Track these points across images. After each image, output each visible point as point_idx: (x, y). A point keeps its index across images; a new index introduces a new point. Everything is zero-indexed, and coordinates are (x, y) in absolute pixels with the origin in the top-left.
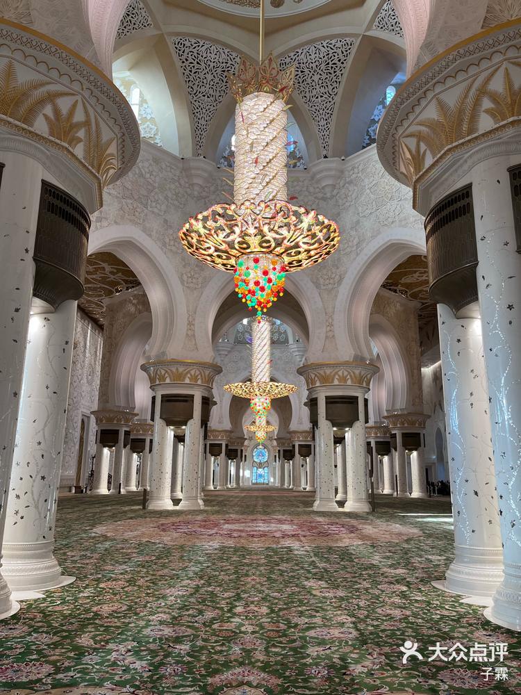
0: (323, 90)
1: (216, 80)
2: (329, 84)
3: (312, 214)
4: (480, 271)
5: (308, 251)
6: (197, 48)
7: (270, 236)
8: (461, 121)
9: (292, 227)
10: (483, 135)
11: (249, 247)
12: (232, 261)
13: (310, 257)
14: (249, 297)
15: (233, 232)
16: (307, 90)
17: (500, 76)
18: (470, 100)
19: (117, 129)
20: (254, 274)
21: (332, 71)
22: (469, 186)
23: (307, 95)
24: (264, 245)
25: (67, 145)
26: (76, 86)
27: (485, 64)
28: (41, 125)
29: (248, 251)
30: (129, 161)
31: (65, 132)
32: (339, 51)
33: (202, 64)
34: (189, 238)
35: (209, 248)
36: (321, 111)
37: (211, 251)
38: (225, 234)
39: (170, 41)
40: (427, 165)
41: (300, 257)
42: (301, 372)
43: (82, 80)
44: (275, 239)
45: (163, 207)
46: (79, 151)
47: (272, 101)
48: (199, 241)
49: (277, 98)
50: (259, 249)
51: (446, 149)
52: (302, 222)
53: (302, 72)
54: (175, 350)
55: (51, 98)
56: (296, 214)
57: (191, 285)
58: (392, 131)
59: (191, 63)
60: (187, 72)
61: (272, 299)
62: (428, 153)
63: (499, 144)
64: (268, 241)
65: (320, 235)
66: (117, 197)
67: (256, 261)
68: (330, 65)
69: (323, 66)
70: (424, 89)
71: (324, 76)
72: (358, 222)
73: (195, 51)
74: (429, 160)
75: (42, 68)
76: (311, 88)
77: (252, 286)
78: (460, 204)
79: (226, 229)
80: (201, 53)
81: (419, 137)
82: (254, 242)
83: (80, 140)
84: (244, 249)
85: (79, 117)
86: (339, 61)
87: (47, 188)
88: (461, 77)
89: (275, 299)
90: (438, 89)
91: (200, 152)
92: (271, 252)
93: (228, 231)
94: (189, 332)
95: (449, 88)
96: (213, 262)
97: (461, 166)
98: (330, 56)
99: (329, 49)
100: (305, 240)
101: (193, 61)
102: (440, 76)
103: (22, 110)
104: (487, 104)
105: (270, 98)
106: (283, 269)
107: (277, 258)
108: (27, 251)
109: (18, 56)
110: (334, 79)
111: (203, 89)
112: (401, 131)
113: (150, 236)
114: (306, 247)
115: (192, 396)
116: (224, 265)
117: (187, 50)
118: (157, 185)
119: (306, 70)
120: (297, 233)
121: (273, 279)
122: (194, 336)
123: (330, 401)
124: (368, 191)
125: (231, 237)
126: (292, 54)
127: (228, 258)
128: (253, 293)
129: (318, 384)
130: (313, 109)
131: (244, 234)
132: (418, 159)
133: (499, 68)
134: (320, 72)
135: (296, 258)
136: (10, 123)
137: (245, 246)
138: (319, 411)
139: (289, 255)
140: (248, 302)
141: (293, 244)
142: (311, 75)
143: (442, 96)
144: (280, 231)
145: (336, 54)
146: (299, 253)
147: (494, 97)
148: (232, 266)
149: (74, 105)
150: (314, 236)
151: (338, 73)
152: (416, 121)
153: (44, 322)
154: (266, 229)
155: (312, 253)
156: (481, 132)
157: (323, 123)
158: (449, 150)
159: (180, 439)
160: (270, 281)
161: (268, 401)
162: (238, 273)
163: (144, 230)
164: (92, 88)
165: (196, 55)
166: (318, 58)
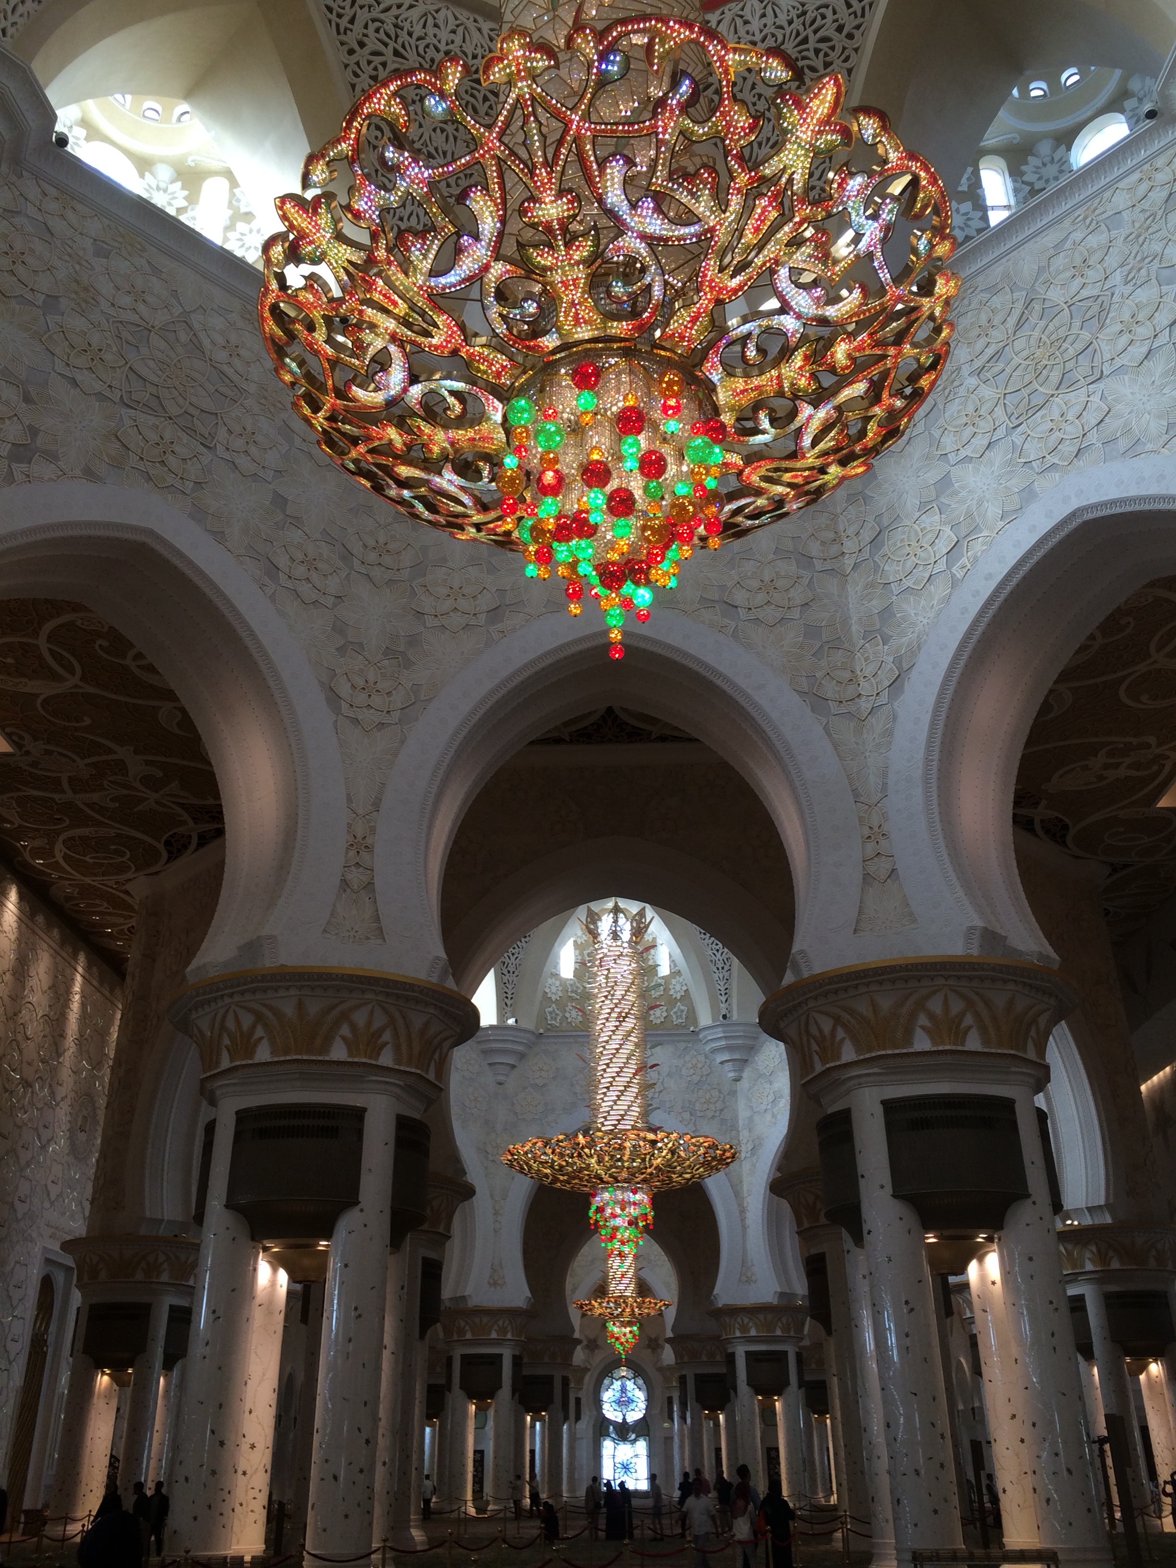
42: (773, 1020)
57: (367, 714)
115: (356, 1116)
122: (370, 886)
123: (905, 1119)
161: (641, 1198)
163: (198, 515)
165: (392, 31)
166: (771, 29)
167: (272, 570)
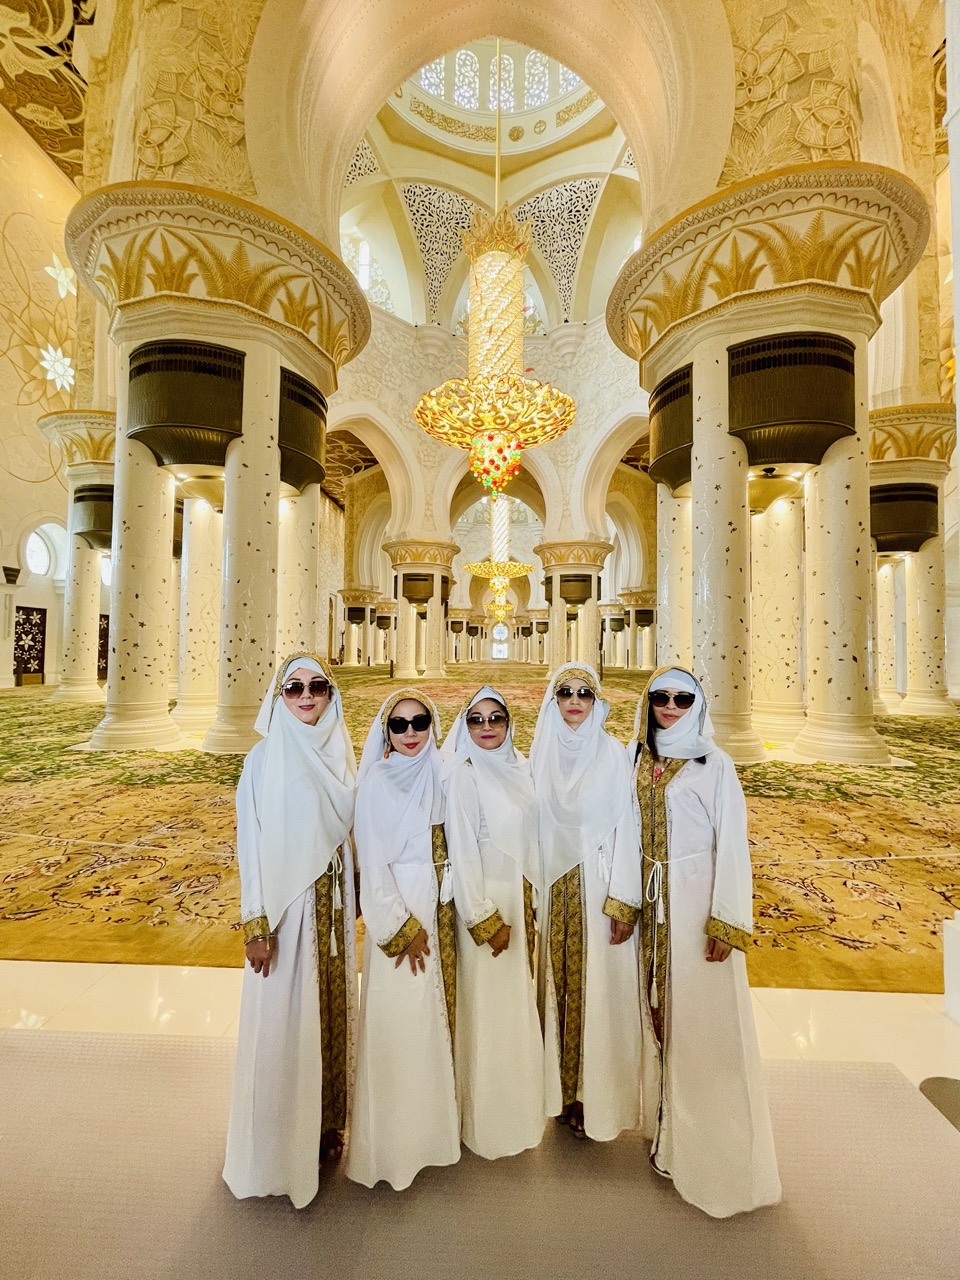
0: (565, 243)
1: (450, 234)
2: (571, 236)
3: (546, 388)
4: (695, 452)
5: (544, 427)
6: (428, 197)
7: (504, 412)
8: (686, 296)
9: (527, 403)
10: (706, 312)
11: (483, 424)
12: (468, 439)
13: (546, 433)
14: (484, 476)
15: (467, 409)
16: (548, 243)
17: (728, 244)
18: (696, 274)
19: (348, 310)
20: (489, 452)
21: (575, 221)
22: (690, 366)
23: (548, 249)
24: (498, 421)
25: (300, 330)
26: (307, 267)
27: (714, 232)
28: (275, 312)
29: (482, 428)
30: (361, 342)
31: (299, 316)
32: (583, 195)
33: (434, 215)
34: (424, 416)
35: (444, 426)
36: (563, 268)
37: (446, 429)
38: (459, 411)
39: (400, 188)
40: (652, 344)
41: (535, 433)
42: (537, 551)
43: (311, 259)
44: (509, 415)
45: (398, 381)
46: (313, 335)
47: (507, 260)
48: (433, 419)
49: (514, 257)
50: (493, 425)
51: (670, 326)
52: (535, 397)
53: (542, 221)
54: (415, 532)
55: (283, 281)
56: (530, 388)
57: (428, 463)
58: (621, 305)
59: (423, 215)
60: (419, 226)
61: (506, 478)
62: (654, 328)
63: (720, 322)
64: (503, 418)
65: (556, 411)
66: (351, 371)
67: (491, 438)
68: (573, 213)
69: (565, 215)
70: (652, 261)
71: (566, 226)
72: (598, 394)
73: (426, 199)
74: (655, 338)
75: (272, 248)
76: (552, 241)
77: (487, 464)
78: (679, 385)
79: (459, 404)
80: (432, 202)
81: (646, 311)
82: (488, 418)
83: (314, 324)
84: (479, 426)
85: (311, 301)
86: (583, 207)
87: (287, 376)
88: (689, 246)
89: (511, 478)
90: (667, 260)
91: (434, 318)
92: (505, 429)
93: (461, 408)
94: (428, 513)
95: (676, 260)
96: (449, 440)
97: (684, 343)
98: (573, 202)
99: (572, 193)
100: (540, 416)
101: (424, 212)
102: (669, 246)
103: (258, 295)
104: (713, 278)
105: (507, 256)
106: (519, 446)
107: (512, 435)
108: (272, 438)
109: (247, 236)
110: (577, 230)
111: (435, 246)
112: (629, 304)
113: (386, 412)
114: (540, 423)
115: (432, 575)
116: (460, 443)
117: (418, 200)
118: (390, 356)
119: (547, 219)
120: (532, 408)
121: (508, 457)
122: (432, 515)
123: (565, 579)
124: (610, 359)
125: (465, 414)
126: (531, 200)
127: (463, 436)
128: (487, 472)
129: (553, 563)
130: (554, 265)
131: (477, 412)
132: (644, 335)
133: (727, 236)
134: (562, 221)
135: (531, 434)
136: (247, 310)
137: (479, 423)
138: (553, 590)
139: (524, 431)
140: (484, 482)
141: (527, 420)
142: (552, 225)
143: (668, 270)
144: (515, 406)
145: (579, 199)
146: (535, 429)
147: (720, 272)
148: (468, 444)
149: (306, 289)
150: (549, 411)
151: (582, 222)
152: (645, 294)
153: (292, 505)
154: (499, 404)
155: (548, 429)
156: (704, 309)
157: (564, 281)
158: (673, 328)
159: (423, 616)
160: (505, 459)
161: (507, 580)
162: (472, 452)
163: (380, 406)
164: (322, 268)
165: (428, 205)
166: (560, 205)
167: (400, 421)
